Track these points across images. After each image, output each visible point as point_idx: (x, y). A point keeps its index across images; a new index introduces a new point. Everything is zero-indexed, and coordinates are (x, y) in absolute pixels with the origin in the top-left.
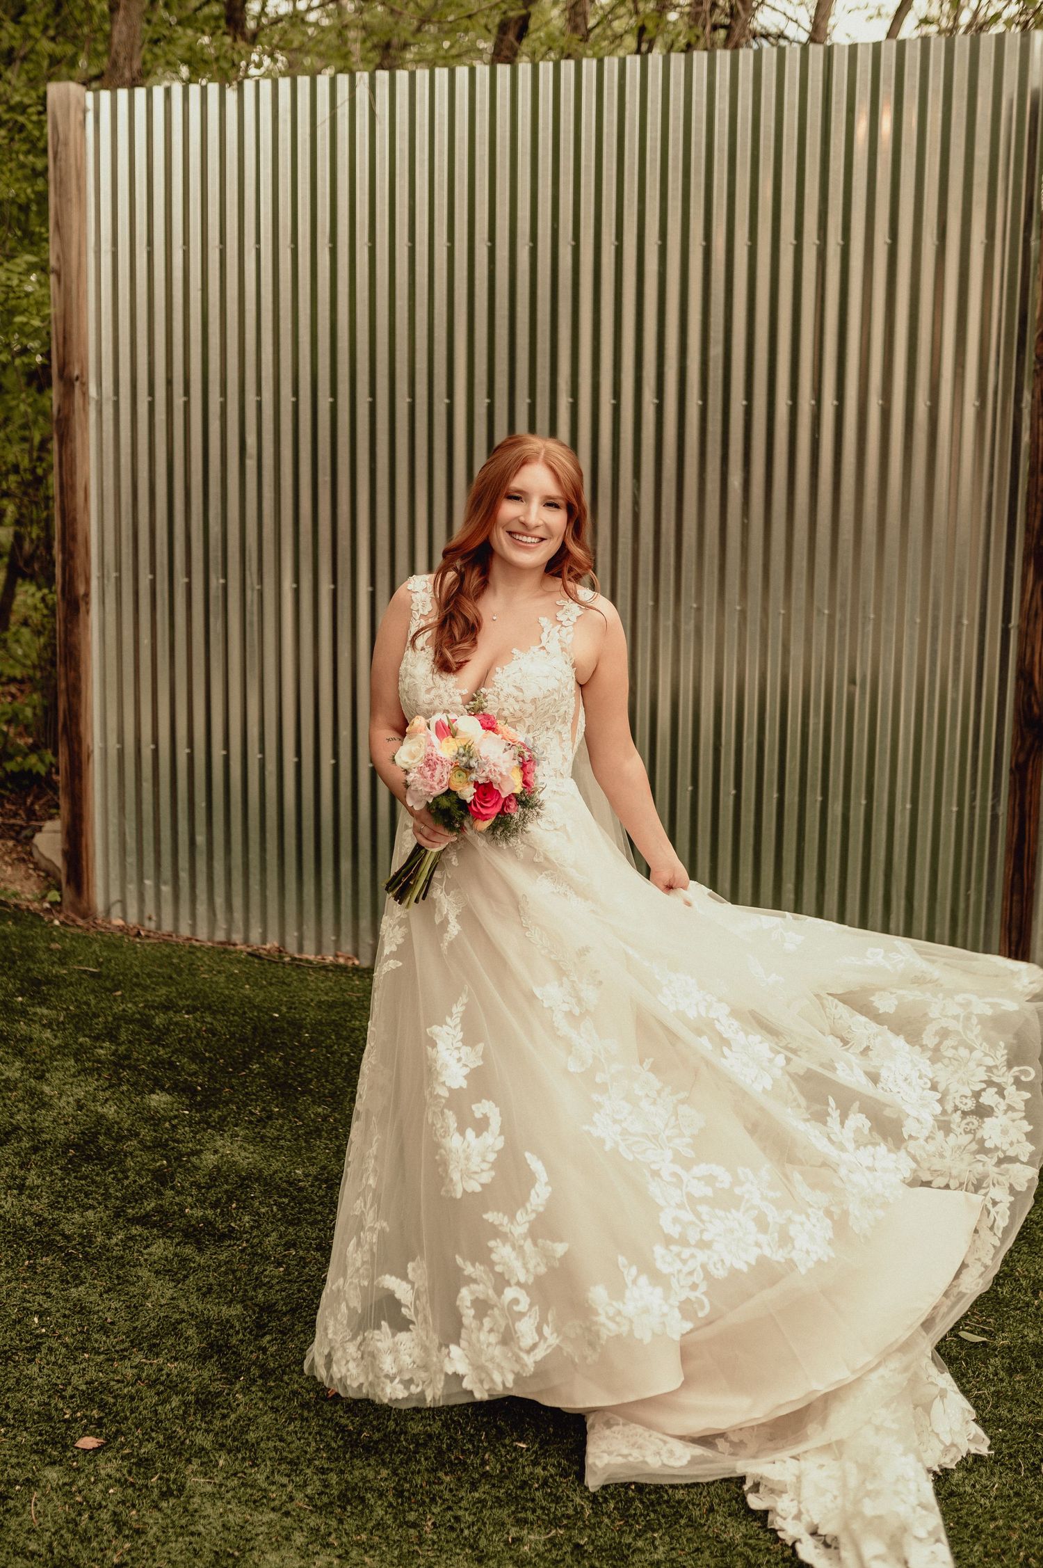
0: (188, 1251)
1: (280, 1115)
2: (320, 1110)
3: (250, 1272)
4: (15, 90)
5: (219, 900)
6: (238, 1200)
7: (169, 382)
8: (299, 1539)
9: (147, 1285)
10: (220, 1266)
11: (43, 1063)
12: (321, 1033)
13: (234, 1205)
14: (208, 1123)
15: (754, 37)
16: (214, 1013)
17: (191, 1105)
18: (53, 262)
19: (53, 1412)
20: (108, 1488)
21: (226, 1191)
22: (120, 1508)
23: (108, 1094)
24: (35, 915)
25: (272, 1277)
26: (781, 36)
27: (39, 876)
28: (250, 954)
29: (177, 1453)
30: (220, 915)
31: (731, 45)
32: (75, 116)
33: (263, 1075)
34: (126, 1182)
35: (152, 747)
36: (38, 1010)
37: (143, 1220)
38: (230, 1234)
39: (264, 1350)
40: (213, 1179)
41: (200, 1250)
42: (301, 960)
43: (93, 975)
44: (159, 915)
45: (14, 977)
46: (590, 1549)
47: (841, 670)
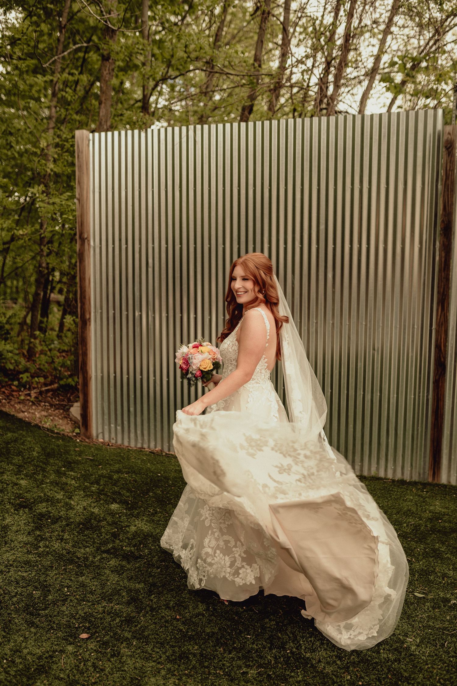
0: (124, 563)
1: (160, 512)
3: (147, 571)
4: (64, 133)
5: (139, 432)
6: (143, 544)
7: (120, 240)
8: (163, 672)
9: (108, 576)
10: (136, 569)
11: (71, 493)
12: (176, 481)
13: (142, 546)
14: (133, 515)
15: (336, 113)
16: (136, 474)
17: (126, 508)
18: (77, 196)
19: (71, 624)
20: (91, 653)
21: (139, 541)
22: (96, 661)
23: (95, 504)
24: (70, 438)
25: (155, 573)
26: (346, 112)
27: (72, 423)
28: (150, 452)
29: (118, 640)
30: (139, 437)
31: (327, 115)
32: (85, 142)
33: (154, 497)
34: (101, 537)
35: (114, 375)
36: (70, 473)
37: (107, 552)
38: (140, 557)
39: (152, 600)
40: (134, 536)
41: (129, 563)
42: (169, 454)
43: (91, 460)
44: (116, 438)
45: (61, 461)
46: (273, 676)
47: (370, 345)
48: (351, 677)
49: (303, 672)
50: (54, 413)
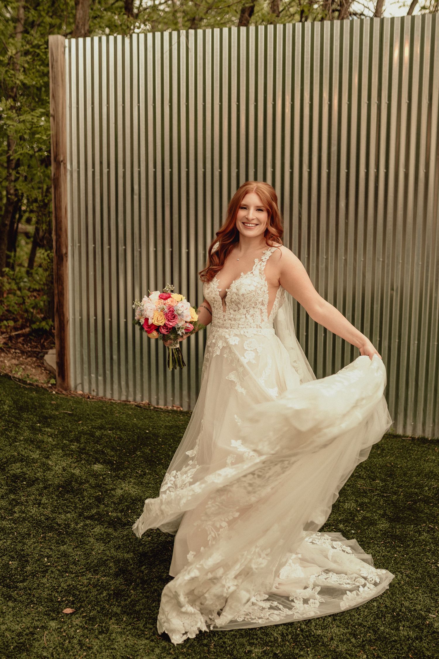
0: (110, 530)
1: (150, 474)
4: (35, 38)
5: (123, 383)
6: (132, 509)
7: (101, 163)
8: (157, 651)
9: (93, 544)
10: (123, 537)
11: (48, 451)
12: (167, 439)
13: (129, 512)
14: (118, 477)
15: (350, 15)
16: (121, 431)
17: (111, 469)
18: (51, 112)
19: (53, 598)
20: (76, 630)
21: (126, 506)
22: (82, 638)
23: (76, 464)
24: (45, 389)
25: (146, 542)
26: (362, 14)
27: (46, 373)
28: (136, 406)
29: (106, 615)
30: (124, 389)
31: (341, 18)
32: (60, 49)
33: (142, 457)
34: (84, 502)
35: (94, 318)
36: (46, 429)
37: (91, 518)
38: (128, 524)
39: (143, 572)
40: (121, 500)
41: (115, 530)
42: (158, 408)
43: (69, 414)
44: (97, 389)
45: (36, 415)
46: (281, 655)
47: (387, 285)
48: (367, 656)
49: (313, 651)
50: (26, 361)
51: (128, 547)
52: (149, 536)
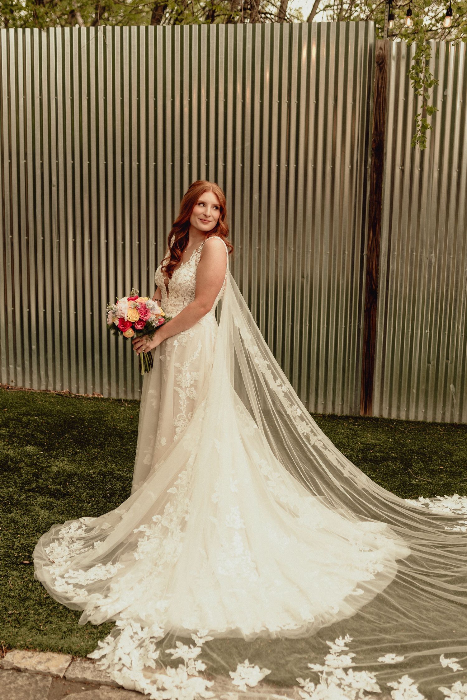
1: (80, 452)
2: (96, 450)
5: (43, 373)
6: (69, 482)
9: (38, 511)
13: (68, 484)
14: (52, 456)
16: (47, 416)
17: (43, 450)
19: (10, 554)
21: (63, 479)
23: (9, 447)
28: (57, 394)
30: (43, 379)
33: (71, 438)
34: (22, 478)
37: (32, 490)
38: (68, 494)
40: (58, 475)
41: (57, 500)
42: (79, 396)
44: (16, 379)
47: (299, 273)
51: (72, 512)
52: (89, 503)
